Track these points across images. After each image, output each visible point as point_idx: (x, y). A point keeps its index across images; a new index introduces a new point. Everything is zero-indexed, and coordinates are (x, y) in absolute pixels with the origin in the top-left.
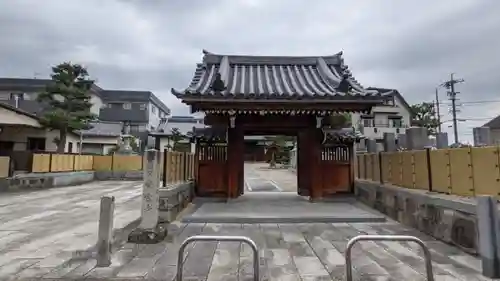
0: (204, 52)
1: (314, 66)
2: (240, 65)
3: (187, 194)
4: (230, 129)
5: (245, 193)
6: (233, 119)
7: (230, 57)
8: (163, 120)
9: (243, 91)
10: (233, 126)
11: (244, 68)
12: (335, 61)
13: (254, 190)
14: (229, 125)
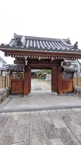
0: (15, 34)
1: (59, 42)
2: (30, 40)
3: (5, 94)
4: (25, 66)
5: (31, 91)
6: (26, 62)
7: (25, 36)
8: (4, 65)
9: (31, 45)
10: (26, 64)
11: (31, 41)
12: (67, 41)
13: (35, 90)
14: (25, 64)
